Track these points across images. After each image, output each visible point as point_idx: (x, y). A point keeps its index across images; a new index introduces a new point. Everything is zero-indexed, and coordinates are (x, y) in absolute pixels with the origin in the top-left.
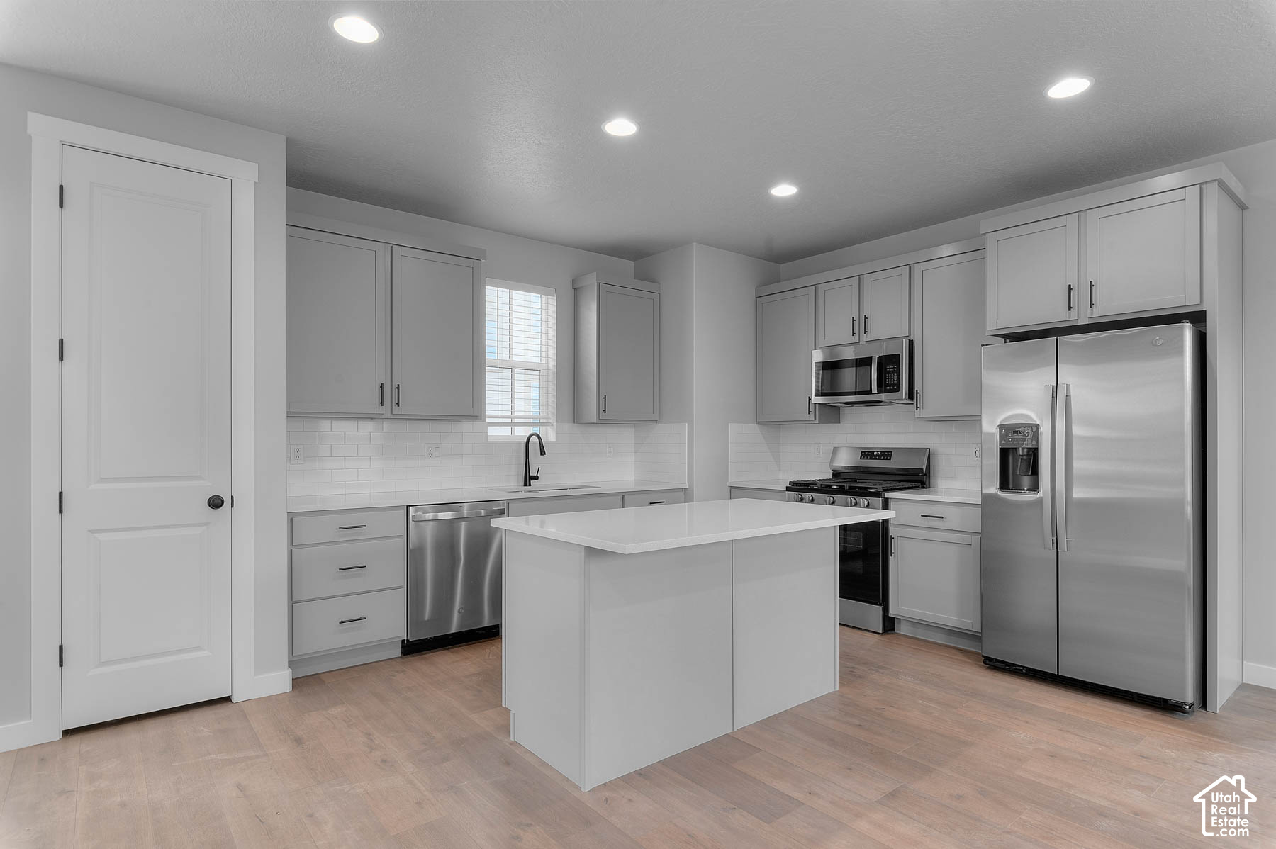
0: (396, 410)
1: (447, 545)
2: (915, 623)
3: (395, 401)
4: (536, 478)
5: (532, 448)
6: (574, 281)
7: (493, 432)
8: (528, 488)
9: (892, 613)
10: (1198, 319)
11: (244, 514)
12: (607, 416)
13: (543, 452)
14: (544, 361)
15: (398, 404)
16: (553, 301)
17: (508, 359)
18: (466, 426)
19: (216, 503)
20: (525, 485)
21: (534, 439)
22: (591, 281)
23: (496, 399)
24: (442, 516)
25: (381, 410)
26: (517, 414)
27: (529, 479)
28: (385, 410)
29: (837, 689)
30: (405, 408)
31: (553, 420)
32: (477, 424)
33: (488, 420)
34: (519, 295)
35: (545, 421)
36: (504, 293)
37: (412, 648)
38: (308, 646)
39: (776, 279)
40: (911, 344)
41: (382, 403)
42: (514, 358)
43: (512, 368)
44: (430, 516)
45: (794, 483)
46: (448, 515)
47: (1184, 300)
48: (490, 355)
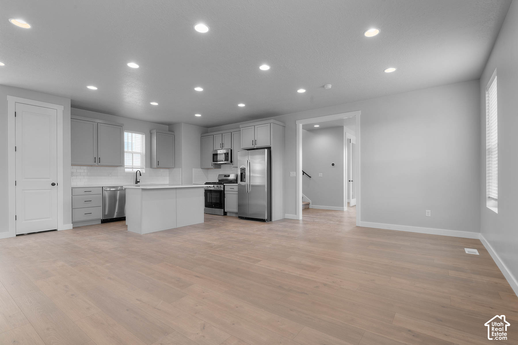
0: (99, 164)
1: (113, 197)
2: (230, 212)
3: (99, 161)
4: (139, 182)
5: (138, 174)
6: (150, 131)
7: (126, 170)
8: (137, 185)
9: (226, 211)
10: (269, 148)
11: (61, 187)
12: (159, 166)
13: (140, 175)
14: (142, 152)
15: (100, 162)
16: (144, 136)
17: (131, 151)
18: (119, 168)
19: (53, 184)
20: (136, 184)
21: (138, 172)
22: (154, 132)
23: (128, 161)
24: (112, 189)
25: (95, 164)
26: (134, 165)
27: (137, 182)
28: (96, 164)
29: (204, 222)
30: (101, 163)
31: (144, 167)
32: (122, 168)
33: (125, 167)
34: (134, 135)
35: (142, 167)
36: (130, 134)
37: (104, 221)
38: (76, 219)
39: (207, 132)
40: (231, 150)
41: (95, 162)
42: (133, 151)
43: (133, 153)
44: (108, 189)
45: (206, 183)
46: (114, 189)
47: (268, 145)
48: (126, 149)
